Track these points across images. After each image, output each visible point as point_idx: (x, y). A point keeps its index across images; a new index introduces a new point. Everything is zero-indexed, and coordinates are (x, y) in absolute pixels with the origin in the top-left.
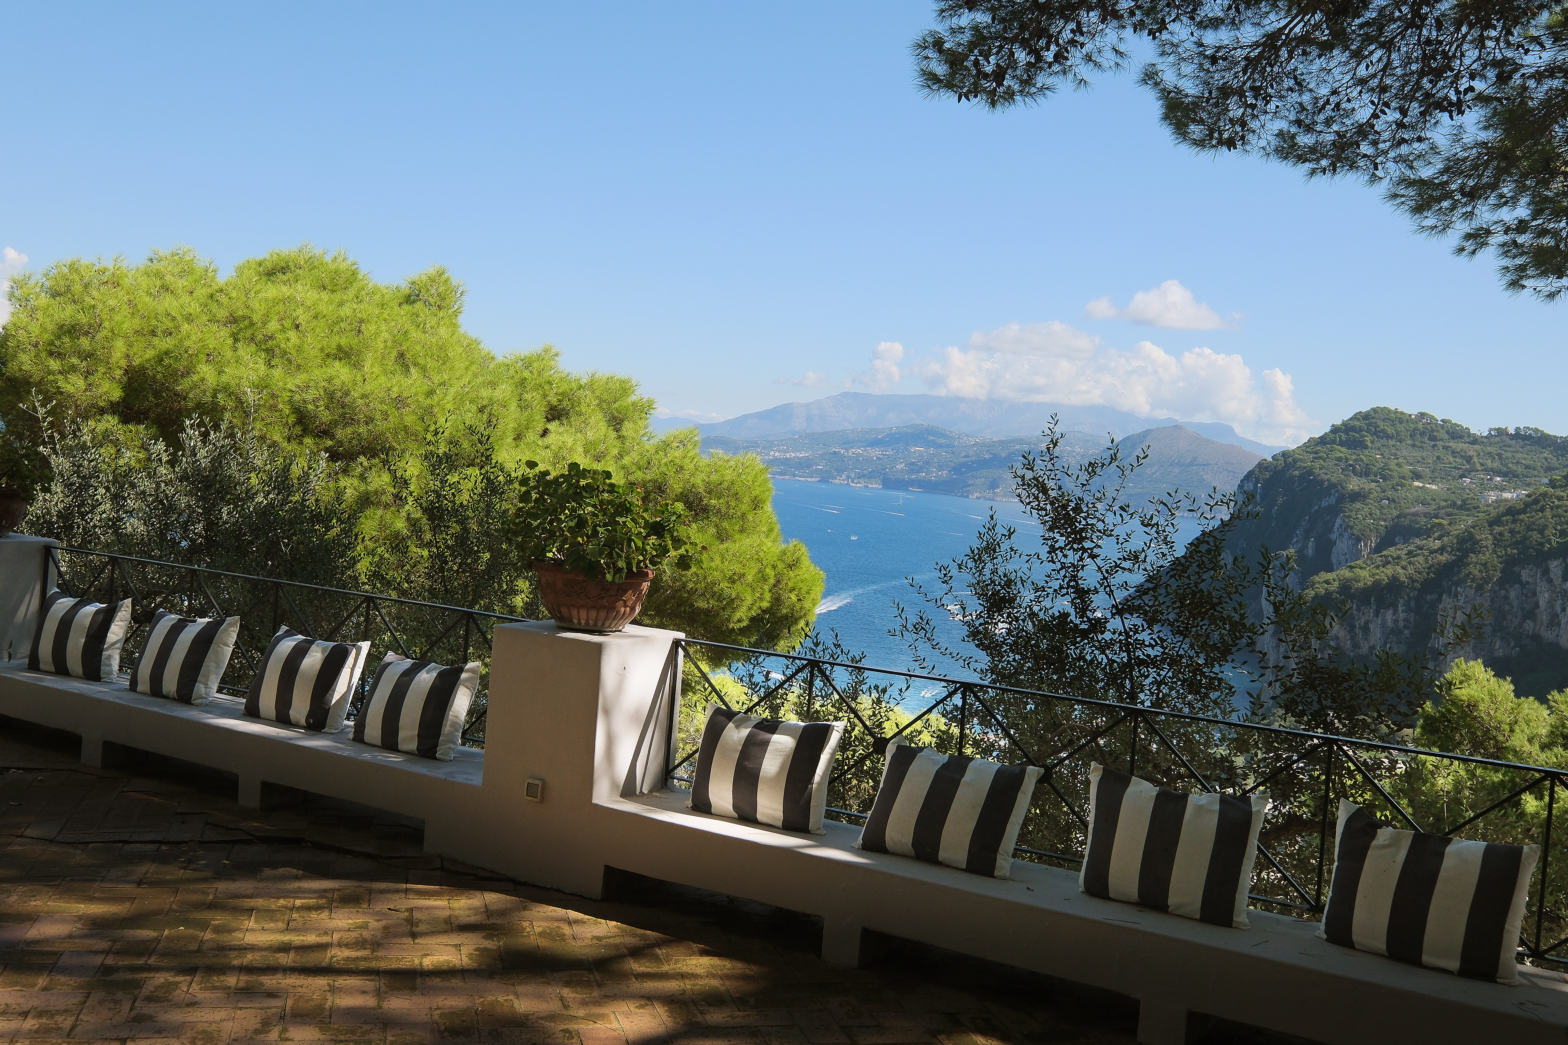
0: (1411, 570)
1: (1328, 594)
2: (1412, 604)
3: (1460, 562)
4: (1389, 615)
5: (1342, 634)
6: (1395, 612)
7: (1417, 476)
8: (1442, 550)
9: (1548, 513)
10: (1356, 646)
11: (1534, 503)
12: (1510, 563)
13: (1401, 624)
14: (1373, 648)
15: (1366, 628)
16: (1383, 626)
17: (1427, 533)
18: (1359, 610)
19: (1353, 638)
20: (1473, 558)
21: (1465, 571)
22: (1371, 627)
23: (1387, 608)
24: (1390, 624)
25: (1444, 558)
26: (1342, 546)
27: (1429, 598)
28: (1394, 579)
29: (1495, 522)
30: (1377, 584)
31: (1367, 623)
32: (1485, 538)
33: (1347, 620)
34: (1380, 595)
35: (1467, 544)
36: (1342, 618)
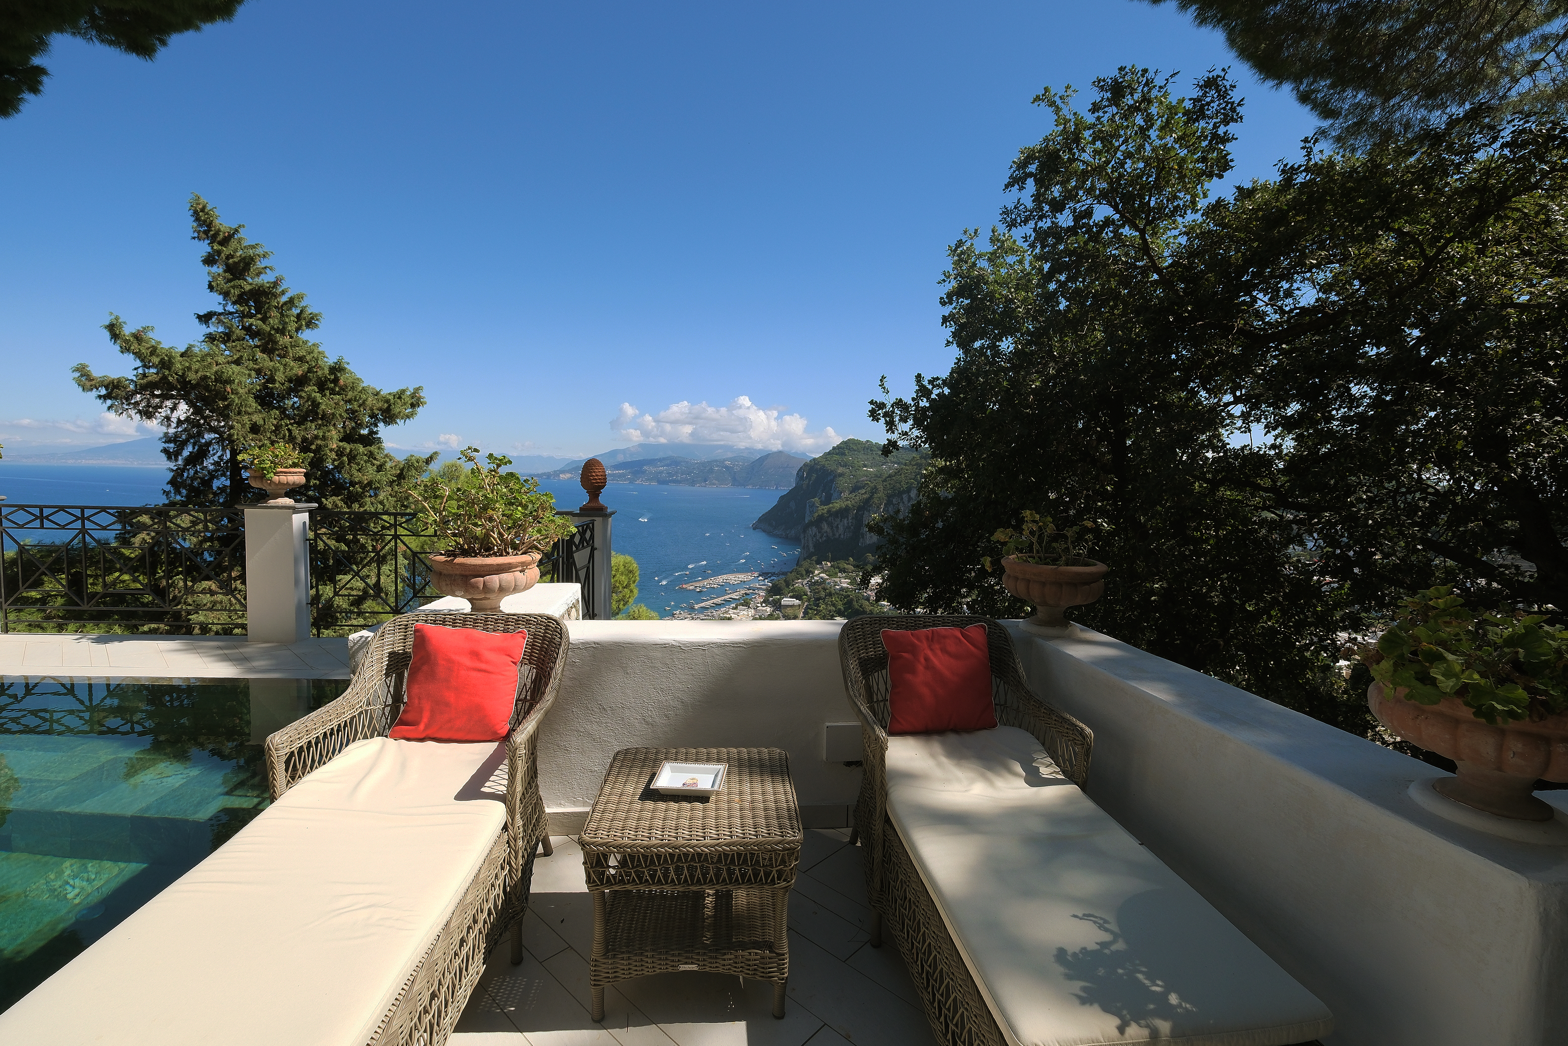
0: (854, 502)
1: (823, 514)
2: (854, 516)
3: (871, 498)
4: (846, 521)
5: (828, 530)
6: (848, 519)
7: (865, 466)
8: (866, 493)
9: (903, 476)
10: (834, 535)
11: (898, 472)
12: (889, 497)
13: (850, 524)
14: (840, 535)
15: (837, 527)
16: (844, 525)
17: (863, 487)
18: (835, 520)
19: (833, 531)
20: (876, 495)
21: (873, 501)
22: (840, 526)
23: (845, 518)
24: (846, 524)
25: (865, 496)
26: (835, 495)
27: (859, 514)
28: (847, 506)
29: (885, 481)
30: (841, 508)
32: (880, 487)
33: (830, 525)
34: (843, 513)
35: (874, 490)
36: (828, 524)
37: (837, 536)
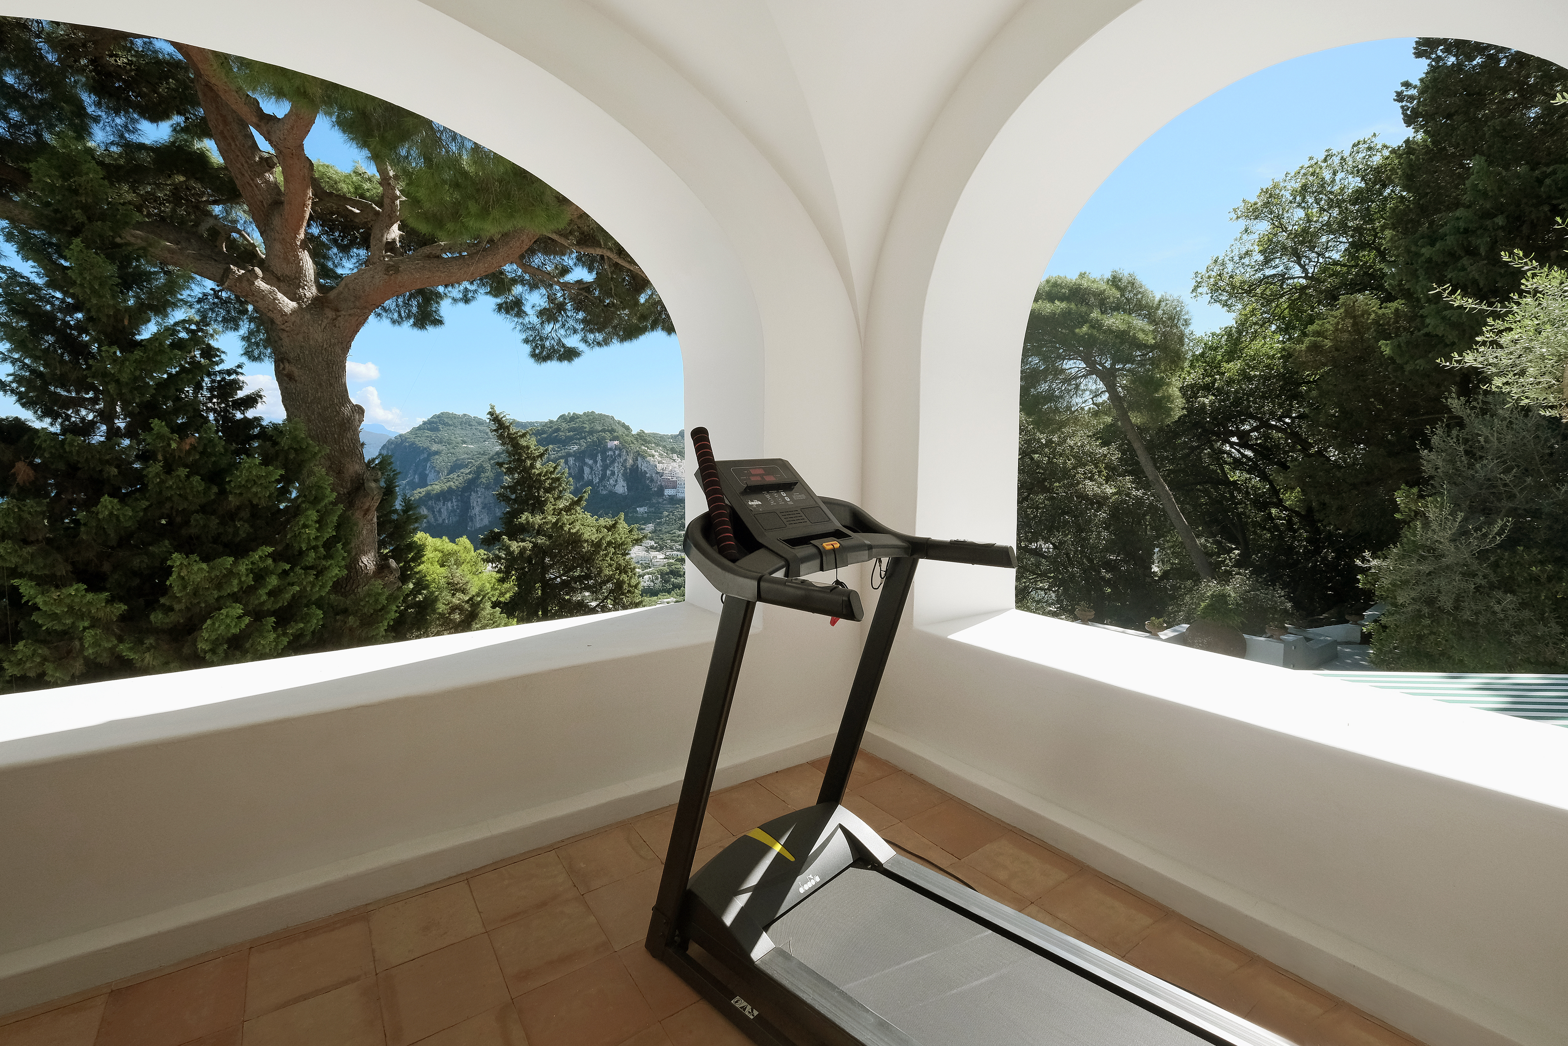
0: (457, 483)
1: (420, 498)
2: (459, 498)
3: (478, 477)
4: (449, 504)
6: (452, 502)
7: (465, 442)
8: (470, 473)
10: (436, 520)
13: (455, 507)
14: (444, 519)
15: (440, 512)
16: (447, 509)
17: (466, 466)
18: (435, 504)
19: (434, 517)
20: (483, 475)
21: (480, 481)
22: (442, 510)
23: (448, 501)
24: (450, 508)
25: (471, 476)
26: (431, 476)
27: (466, 494)
28: (450, 488)
29: (492, 458)
30: (441, 490)
31: (440, 509)
32: (488, 466)
33: (431, 509)
34: (444, 496)
35: (480, 470)
36: (428, 509)
37: (440, 521)
